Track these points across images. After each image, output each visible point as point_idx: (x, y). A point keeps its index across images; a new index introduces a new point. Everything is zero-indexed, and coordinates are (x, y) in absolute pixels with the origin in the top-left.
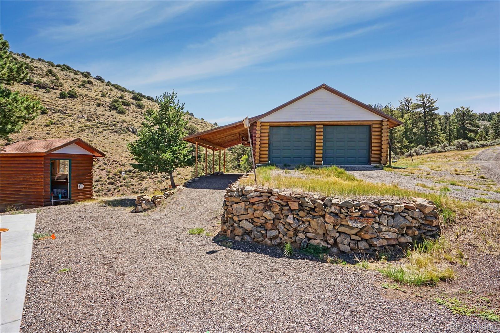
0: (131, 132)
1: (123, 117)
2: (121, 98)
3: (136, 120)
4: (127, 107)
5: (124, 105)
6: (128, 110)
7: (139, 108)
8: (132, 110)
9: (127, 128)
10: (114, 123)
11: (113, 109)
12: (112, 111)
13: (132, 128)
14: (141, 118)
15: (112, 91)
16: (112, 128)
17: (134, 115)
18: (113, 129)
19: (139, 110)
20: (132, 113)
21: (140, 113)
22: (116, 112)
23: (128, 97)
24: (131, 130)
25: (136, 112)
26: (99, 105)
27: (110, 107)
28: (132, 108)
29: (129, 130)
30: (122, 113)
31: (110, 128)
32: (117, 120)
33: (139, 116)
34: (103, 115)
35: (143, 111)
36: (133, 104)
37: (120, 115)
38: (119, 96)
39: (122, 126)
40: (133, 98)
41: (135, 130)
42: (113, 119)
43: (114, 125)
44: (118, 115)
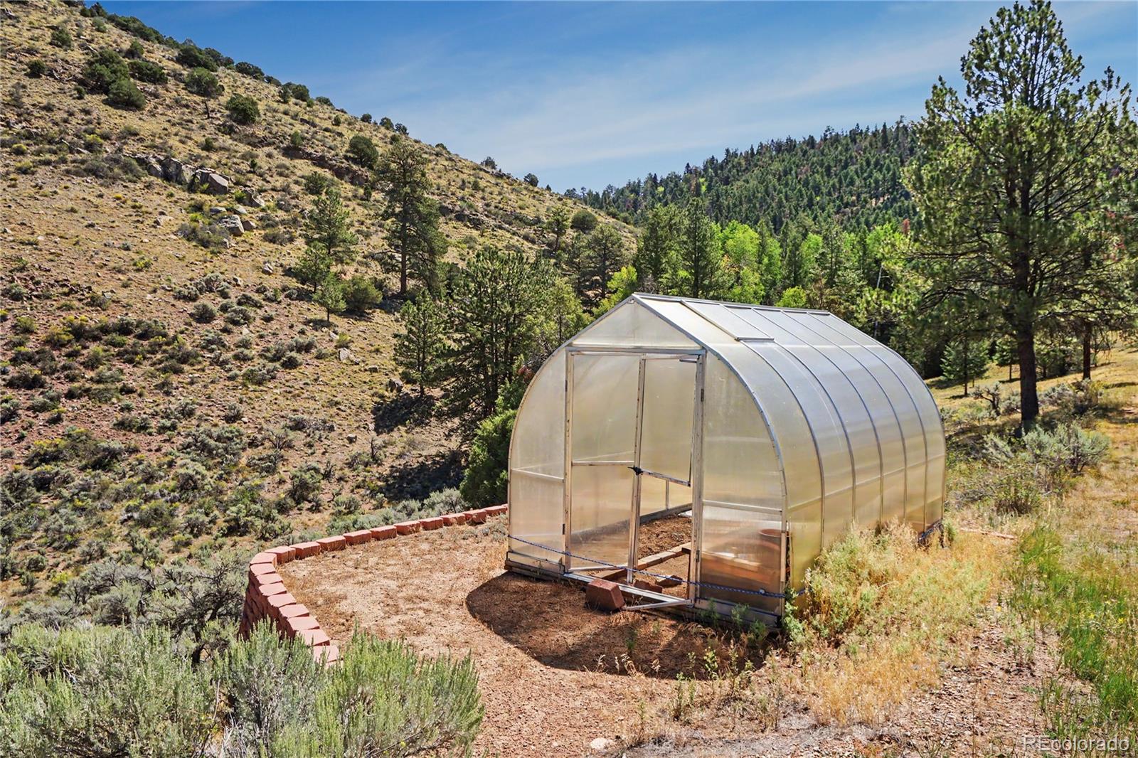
0: (156, 174)
1: (131, 120)
2: (131, 53)
3: (183, 132)
4: (151, 88)
5: (141, 79)
6: (156, 96)
7: (198, 94)
8: (169, 98)
9: (141, 162)
10: (90, 138)
11: (92, 91)
12: (87, 97)
13: (159, 162)
14: (203, 127)
15: (98, 30)
16: (79, 157)
17: (175, 115)
18: (83, 162)
19: (198, 98)
20: (170, 107)
21: (201, 108)
22: (106, 102)
23: (159, 56)
24: (159, 167)
25: (187, 106)
26: (35, 71)
27: (81, 82)
28: (173, 90)
29: (150, 170)
30: (129, 103)
31: (69, 157)
32: (105, 128)
33: (196, 119)
34: (48, 108)
35: (212, 104)
36: (177, 76)
37: (119, 112)
38: (126, 46)
39: (120, 150)
40: (179, 60)
41: (172, 169)
42: (89, 122)
43: (89, 147)
44: (112, 110)
